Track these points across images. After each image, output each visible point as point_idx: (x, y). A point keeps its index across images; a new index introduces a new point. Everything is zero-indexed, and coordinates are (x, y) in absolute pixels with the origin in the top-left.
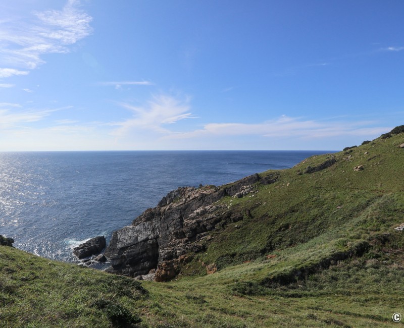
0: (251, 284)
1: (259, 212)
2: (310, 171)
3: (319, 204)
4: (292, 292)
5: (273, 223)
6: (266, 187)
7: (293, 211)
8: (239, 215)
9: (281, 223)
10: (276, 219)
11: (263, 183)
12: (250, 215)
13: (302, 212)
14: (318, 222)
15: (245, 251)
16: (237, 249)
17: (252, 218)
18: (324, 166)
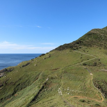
0: (29, 104)
1: (9, 82)
2: (23, 66)
3: (27, 76)
4: (36, 102)
5: (15, 84)
6: (10, 73)
7: (20, 79)
8: (1, 85)
9: (17, 84)
10: (15, 83)
11: (8, 72)
12: (6, 84)
13: (23, 79)
14: (28, 81)
15: (6, 96)
16: (3, 96)
17: (7, 84)
18: (27, 65)
